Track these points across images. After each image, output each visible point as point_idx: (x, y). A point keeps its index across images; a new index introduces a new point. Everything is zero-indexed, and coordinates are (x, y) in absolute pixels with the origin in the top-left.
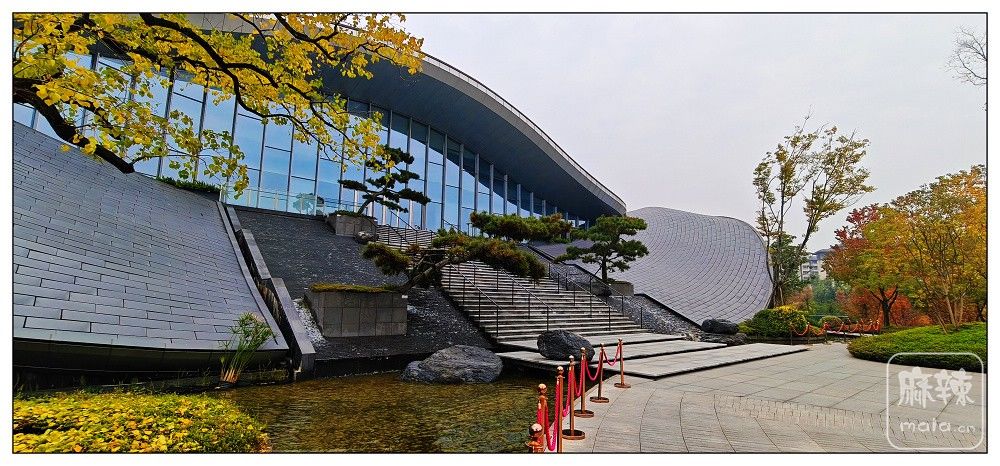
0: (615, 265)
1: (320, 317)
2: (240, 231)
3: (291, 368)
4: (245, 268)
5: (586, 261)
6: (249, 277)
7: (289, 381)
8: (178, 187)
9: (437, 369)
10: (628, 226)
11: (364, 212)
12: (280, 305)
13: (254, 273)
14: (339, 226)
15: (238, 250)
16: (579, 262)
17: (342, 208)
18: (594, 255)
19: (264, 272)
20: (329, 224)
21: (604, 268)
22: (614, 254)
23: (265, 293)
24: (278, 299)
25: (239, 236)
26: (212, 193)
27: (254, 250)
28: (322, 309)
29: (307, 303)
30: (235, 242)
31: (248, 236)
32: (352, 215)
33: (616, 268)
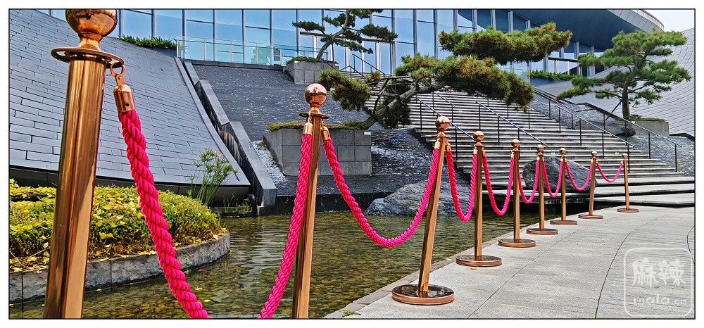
0: (640, 95)
1: (279, 156)
2: (199, 83)
3: (254, 204)
4: (205, 116)
5: (600, 96)
6: (210, 124)
7: (254, 214)
8: (138, 45)
9: (404, 202)
10: (657, 43)
11: (324, 57)
12: (239, 146)
13: (215, 122)
14: (297, 74)
15: (198, 101)
16: (590, 98)
17: (301, 55)
18: (609, 87)
19: (223, 118)
20: (287, 72)
21: (625, 102)
22: (640, 83)
23: (226, 138)
24: (237, 141)
25: (198, 88)
26: (168, 48)
27: (213, 99)
28: (281, 147)
29: (267, 145)
30: (194, 93)
31: (206, 86)
32: (311, 61)
33: (642, 100)
